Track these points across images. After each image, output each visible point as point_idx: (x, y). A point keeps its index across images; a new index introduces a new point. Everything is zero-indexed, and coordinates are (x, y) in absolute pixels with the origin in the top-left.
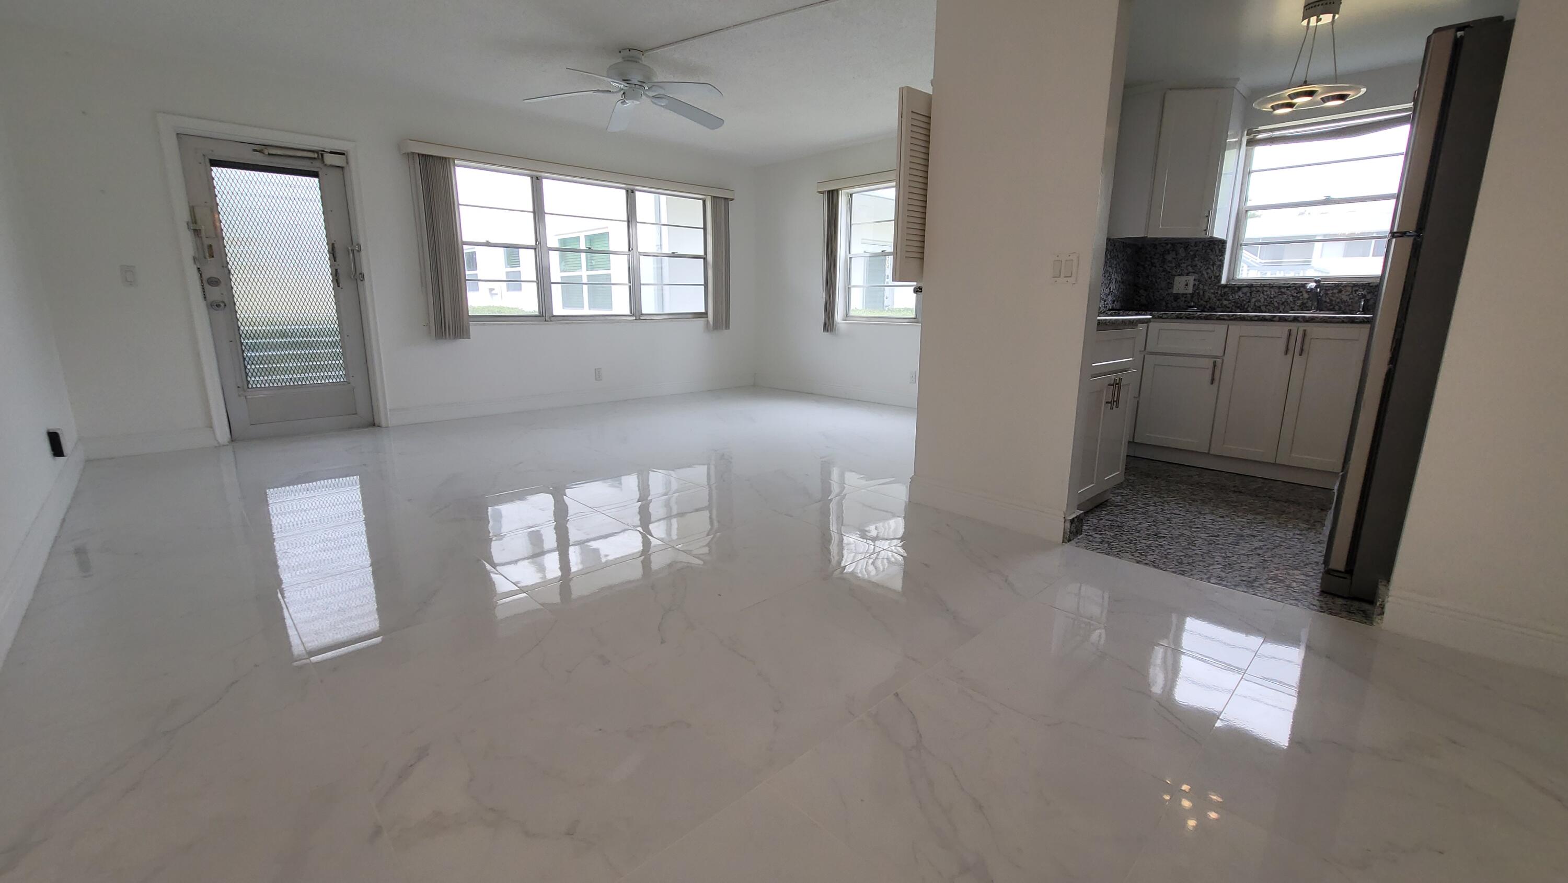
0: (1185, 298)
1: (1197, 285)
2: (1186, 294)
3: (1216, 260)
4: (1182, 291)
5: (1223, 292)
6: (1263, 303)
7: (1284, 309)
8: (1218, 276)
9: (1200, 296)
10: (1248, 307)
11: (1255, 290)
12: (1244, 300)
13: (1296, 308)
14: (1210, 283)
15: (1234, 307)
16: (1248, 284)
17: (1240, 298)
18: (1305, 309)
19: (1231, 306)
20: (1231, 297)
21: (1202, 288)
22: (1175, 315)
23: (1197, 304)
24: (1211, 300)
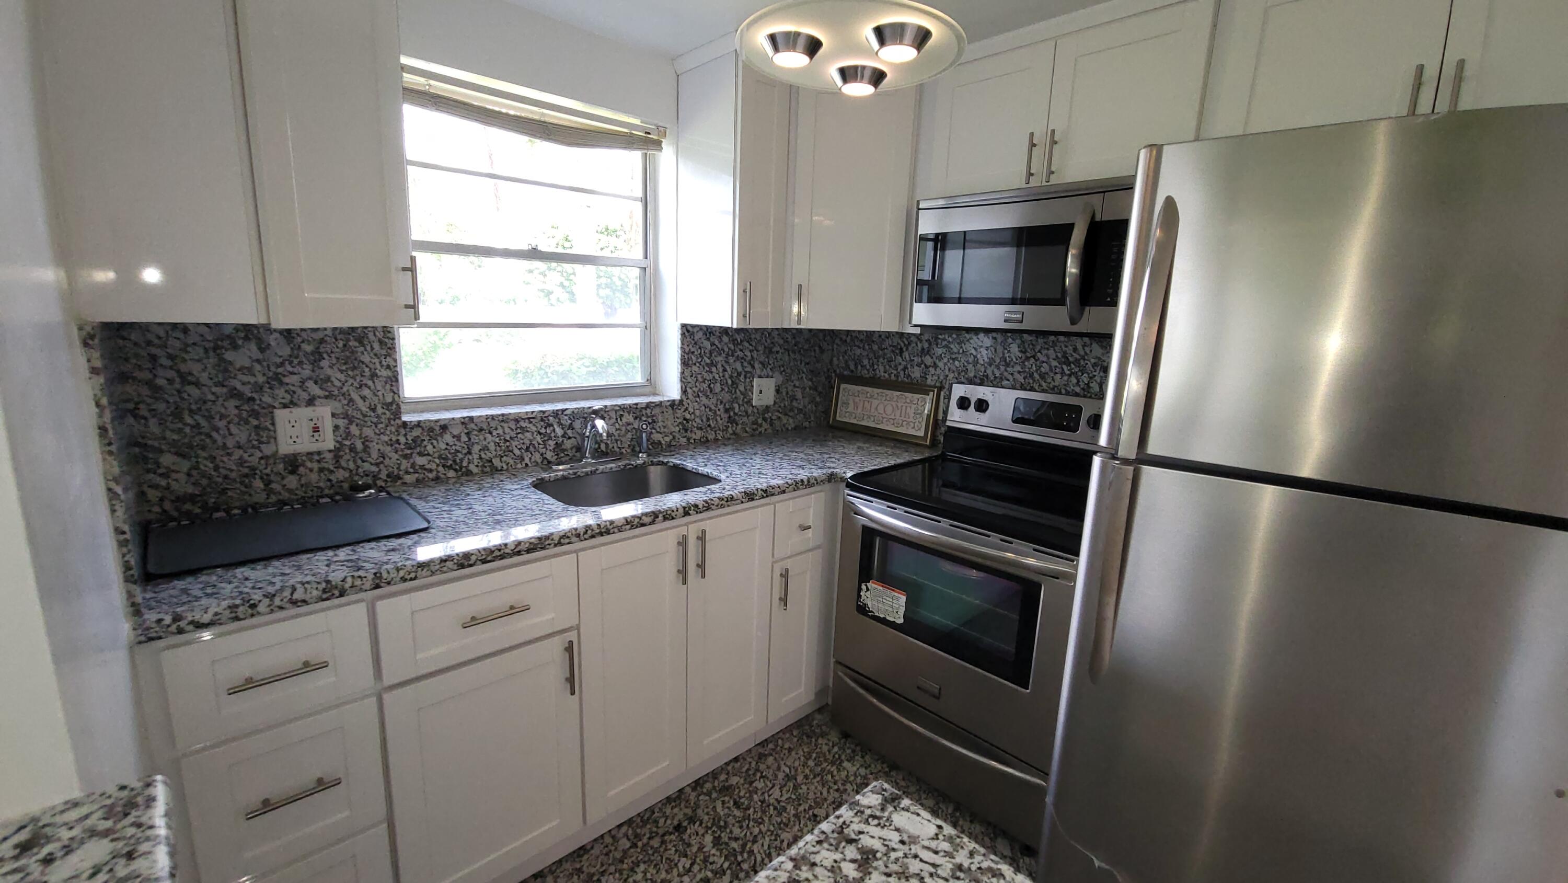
0: (319, 461)
1: (342, 429)
2: (319, 453)
3: (379, 367)
4: (305, 445)
5: (410, 438)
6: (494, 453)
7: (530, 459)
8: (391, 404)
9: (357, 453)
10: (469, 463)
11: (475, 428)
12: (458, 451)
13: (549, 455)
14: (375, 420)
15: (441, 469)
16: (464, 418)
17: (449, 447)
18: (562, 455)
19: (434, 466)
20: (429, 447)
21: (357, 433)
22: (452, 563)
23: (354, 472)
24: (387, 459)
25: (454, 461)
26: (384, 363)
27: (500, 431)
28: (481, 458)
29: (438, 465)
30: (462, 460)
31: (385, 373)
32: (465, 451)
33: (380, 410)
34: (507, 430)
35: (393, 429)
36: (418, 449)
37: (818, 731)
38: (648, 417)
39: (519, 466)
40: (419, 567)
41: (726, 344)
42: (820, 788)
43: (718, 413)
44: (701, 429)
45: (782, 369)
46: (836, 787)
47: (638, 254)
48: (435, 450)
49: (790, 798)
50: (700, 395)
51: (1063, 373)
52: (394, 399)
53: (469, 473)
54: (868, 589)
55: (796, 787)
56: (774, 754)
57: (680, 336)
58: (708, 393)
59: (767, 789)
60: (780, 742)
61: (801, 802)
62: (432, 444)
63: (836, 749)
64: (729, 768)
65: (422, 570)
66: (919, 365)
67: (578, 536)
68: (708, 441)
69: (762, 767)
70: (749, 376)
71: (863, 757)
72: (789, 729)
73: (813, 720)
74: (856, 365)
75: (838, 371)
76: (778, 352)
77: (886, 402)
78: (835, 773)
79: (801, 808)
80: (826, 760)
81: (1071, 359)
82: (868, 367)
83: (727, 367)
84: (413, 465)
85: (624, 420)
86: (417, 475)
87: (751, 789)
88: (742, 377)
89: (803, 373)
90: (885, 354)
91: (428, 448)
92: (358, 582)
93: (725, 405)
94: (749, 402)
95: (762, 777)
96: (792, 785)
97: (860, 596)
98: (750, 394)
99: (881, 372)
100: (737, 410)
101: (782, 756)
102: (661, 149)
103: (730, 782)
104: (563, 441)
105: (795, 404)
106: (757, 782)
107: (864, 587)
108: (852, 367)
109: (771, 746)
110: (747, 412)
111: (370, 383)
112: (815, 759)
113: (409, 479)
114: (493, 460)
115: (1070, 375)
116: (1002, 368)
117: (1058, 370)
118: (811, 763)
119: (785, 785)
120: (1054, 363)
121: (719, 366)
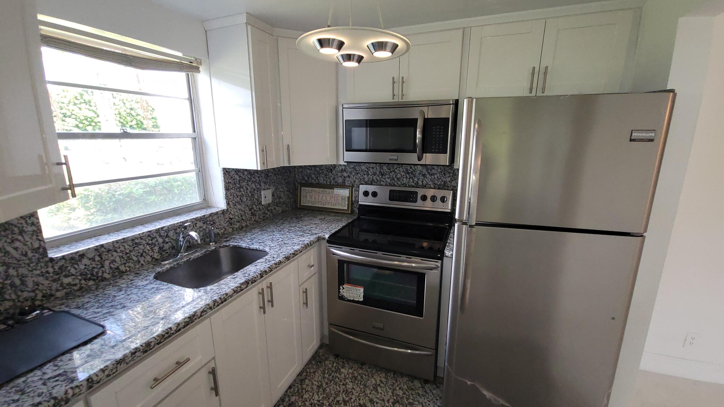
5: (56, 268)
6: (120, 263)
7: (144, 261)
8: (39, 248)
9: (16, 287)
10: (103, 273)
11: (105, 250)
12: (94, 268)
13: (156, 256)
14: (28, 262)
15: (83, 282)
16: (97, 246)
17: (87, 267)
18: (164, 253)
19: (77, 281)
20: (73, 271)
21: (15, 273)
22: (139, 352)
23: (16, 301)
24: (41, 286)
25: (92, 274)
26: (29, 222)
27: (122, 249)
28: (111, 268)
29: (80, 280)
30: (97, 273)
31: (30, 229)
32: (99, 266)
33: (30, 254)
34: (127, 247)
35: (43, 265)
36: (64, 273)
37: (323, 358)
38: (211, 221)
39: (137, 266)
40: (118, 364)
41: (246, 175)
42: (335, 386)
43: (246, 212)
44: (239, 222)
45: (274, 184)
46: (342, 383)
47: (190, 131)
48: (77, 271)
49: (323, 397)
50: (237, 204)
51: (407, 178)
52: (40, 245)
53: (104, 279)
54: (343, 288)
55: (324, 390)
56: (307, 377)
57: (223, 175)
58: (241, 203)
59: (311, 397)
60: (308, 370)
61: (329, 397)
62: (74, 268)
63: (335, 364)
64: (288, 393)
65: (120, 365)
66: (341, 177)
67: (211, 308)
68: (242, 227)
69: (304, 386)
70: (259, 190)
71: (348, 364)
72: (309, 362)
73: (319, 353)
74: (308, 177)
75: (299, 181)
76: (271, 176)
77: (326, 195)
78: (339, 376)
79: (330, 400)
80: (333, 371)
81: (409, 172)
82: (315, 178)
83: (248, 187)
84: (62, 285)
85: (198, 225)
86: (65, 290)
87: (303, 400)
88: (256, 191)
89: (283, 184)
90: (323, 172)
91: (71, 271)
92: (77, 390)
93: (249, 207)
94: (260, 203)
95: (306, 392)
96: (322, 390)
97: (339, 292)
98: (260, 199)
99: (322, 180)
100: (255, 209)
101: (311, 377)
102: (199, 72)
103: (291, 400)
104: (163, 245)
105: (281, 200)
106: (305, 395)
107: (341, 288)
108: (307, 179)
109: (304, 374)
110: (260, 209)
111: (20, 238)
112: (328, 373)
113: (59, 294)
114: (120, 267)
115: (410, 179)
116: (380, 177)
117: (404, 177)
118: (326, 376)
119: (319, 391)
120: (403, 174)
121: (244, 187)
